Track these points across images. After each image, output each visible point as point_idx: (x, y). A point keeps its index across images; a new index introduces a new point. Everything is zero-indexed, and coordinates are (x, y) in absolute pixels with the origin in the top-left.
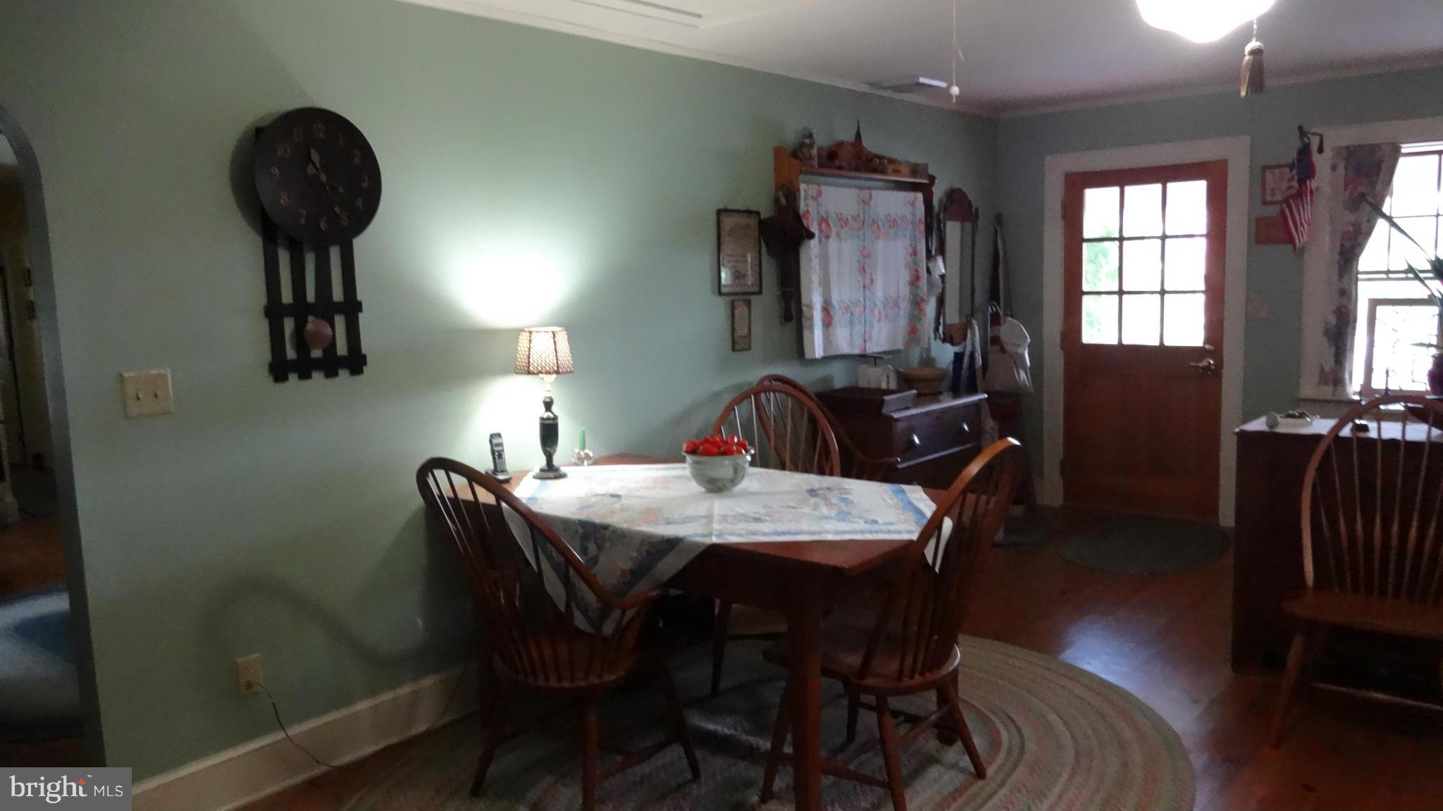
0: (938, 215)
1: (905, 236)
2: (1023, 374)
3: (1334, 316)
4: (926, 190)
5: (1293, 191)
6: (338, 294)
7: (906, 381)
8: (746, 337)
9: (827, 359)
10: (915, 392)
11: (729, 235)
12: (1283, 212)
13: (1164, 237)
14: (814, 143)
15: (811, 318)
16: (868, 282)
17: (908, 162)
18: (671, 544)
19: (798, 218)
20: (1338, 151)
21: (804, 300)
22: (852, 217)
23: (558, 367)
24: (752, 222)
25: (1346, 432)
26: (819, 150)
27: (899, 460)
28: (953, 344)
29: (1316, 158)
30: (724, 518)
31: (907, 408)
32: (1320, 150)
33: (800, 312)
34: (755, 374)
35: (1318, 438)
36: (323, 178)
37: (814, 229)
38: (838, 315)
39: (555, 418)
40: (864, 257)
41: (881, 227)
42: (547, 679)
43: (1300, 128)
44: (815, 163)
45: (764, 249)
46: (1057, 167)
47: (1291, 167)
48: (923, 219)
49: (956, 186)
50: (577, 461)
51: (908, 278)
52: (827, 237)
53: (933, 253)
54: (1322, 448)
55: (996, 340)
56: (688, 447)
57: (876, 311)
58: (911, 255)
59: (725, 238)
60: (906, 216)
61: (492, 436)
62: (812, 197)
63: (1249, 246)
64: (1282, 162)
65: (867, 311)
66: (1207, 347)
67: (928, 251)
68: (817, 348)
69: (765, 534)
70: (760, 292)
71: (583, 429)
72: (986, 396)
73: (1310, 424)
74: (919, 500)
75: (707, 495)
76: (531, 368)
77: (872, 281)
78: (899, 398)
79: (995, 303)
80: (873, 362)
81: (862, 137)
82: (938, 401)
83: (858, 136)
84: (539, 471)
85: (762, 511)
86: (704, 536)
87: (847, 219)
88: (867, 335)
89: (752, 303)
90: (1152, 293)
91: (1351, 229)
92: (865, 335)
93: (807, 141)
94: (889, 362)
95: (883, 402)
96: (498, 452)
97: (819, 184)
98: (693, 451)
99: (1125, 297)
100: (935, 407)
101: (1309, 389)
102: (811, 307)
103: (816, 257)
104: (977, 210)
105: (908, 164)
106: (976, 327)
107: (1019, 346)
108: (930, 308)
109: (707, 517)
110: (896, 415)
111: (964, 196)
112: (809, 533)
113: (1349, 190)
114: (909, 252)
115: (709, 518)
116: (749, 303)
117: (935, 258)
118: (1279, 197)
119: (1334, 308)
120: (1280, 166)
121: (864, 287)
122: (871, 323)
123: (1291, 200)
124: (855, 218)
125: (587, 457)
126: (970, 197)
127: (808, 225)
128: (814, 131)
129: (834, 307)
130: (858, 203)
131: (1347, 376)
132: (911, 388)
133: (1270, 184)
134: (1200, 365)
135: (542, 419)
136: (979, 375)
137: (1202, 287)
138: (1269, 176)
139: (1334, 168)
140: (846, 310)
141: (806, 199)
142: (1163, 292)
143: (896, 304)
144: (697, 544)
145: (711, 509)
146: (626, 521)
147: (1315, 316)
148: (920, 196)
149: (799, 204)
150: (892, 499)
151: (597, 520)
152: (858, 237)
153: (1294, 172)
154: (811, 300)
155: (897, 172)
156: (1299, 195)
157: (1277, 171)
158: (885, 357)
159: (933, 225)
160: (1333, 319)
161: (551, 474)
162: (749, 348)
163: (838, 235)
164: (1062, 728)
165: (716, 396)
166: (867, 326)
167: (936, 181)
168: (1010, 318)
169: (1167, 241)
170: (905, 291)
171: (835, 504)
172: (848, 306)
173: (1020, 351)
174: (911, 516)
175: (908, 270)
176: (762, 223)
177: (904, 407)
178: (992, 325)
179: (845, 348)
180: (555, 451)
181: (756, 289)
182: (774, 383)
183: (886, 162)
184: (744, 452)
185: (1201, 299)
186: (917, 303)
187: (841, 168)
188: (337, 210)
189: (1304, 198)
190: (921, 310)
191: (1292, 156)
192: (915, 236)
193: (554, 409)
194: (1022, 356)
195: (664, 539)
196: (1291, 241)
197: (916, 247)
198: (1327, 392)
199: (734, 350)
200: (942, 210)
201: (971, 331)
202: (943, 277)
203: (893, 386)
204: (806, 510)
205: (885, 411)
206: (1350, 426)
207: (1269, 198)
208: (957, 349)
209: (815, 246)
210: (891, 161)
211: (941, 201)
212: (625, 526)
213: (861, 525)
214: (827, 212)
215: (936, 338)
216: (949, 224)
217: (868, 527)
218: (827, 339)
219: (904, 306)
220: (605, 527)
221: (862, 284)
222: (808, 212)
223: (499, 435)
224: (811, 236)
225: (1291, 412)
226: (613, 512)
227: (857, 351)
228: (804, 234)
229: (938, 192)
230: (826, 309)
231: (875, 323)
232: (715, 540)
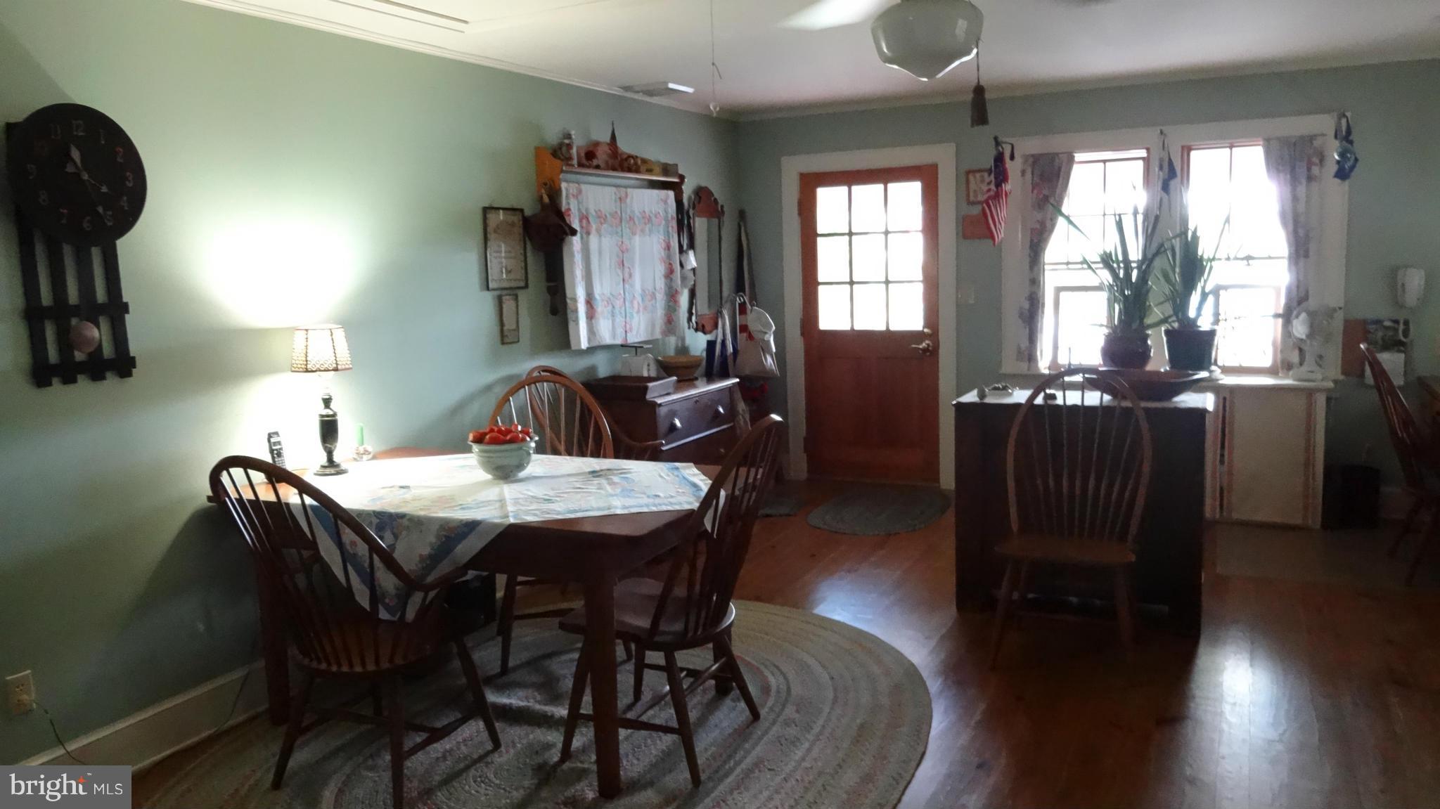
0: (688, 212)
1: (659, 232)
2: (769, 359)
3: (1028, 302)
4: (676, 188)
5: (992, 193)
6: (101, 295)
7: (666, 368)
8: (514, 330)
9: (591, 350)
10: (675, 378)
11: (495, 231)
12: (983, 210)
13: (887, 233)
14: (573, 143)
15: (576, 311)
16: (627, 276)
17: (659, 162)
18: (471, 526)
19: (561, 215)
20: (1026, 158)
21: (569, 293)
22: (610, 214)
23: (337, 364)
24: (516, 219)
25: (1039, 400)
26: (578, 148)
27: (664, 442)
28: (705, 333)
29: (1009, 164)
30: (516, 501)
31: (668, 394)
32: (1012, 158)
33: (565, 304)
34: (526, 365)
35: (1018, 406)
36: (85, 177)
37: (576, 225)
38: (600, 307)
39: (334, 415)
40: (623, 252)
41: (637, 223)
42: (351, 666)
43: (996, 139)
44: (575, 162)
45: (529, 246)
46: (793, 167)
47: (990, 171)
48: (675, 215)
49: (703, 184)
50: (355, 456)
51: (663, 272)
52: (588, 233)
53: (685, 247)
54: (1020, 417)
55: (744, 328)
56: (474, 437)
57: (635, 303)
58: (665, 249)
59: (492, 236)
60: (659, 213)
61: (270, 436)
62: (573, 195)
63: (957, 242)
64: (982, 167)
65: (627, 303)
66: (926, 330)
67: (681, 246)
68: (583, 340)
69: (559, 513)
70: (526, 286)
71: (361, 424)
72: (738, 380)
73: (1011, 394)
74: (694, 475)
75: (496, 481)
76: (309, 366)
77: (630, 275)
78: (661, 384)
79: (741, 294)
80: (634, 352)
81: (617, 138)
82: (695, 387)
83: (613, 137)
84: (319, 467)
85: (551, 493)
86: (502, 518)
87: (606, 216)
88: (628, 327)
89: (519, 298)
90: (879, 282)
91: (1038, 227)
92: (625, 326)
93: (567, 141)
94: (649, 350)
95: (646, 388)
96: (277, 450)
97: (578, 183)
98: (479, 440)
99: (855, 286)
100: (693, 392)
101: (1010, 365)
102: (575, 300)
103: (578, 252)
104: (722, 206)
105: (658, 163)
106: (727, 317)
107: (766, 333)
108: (684, 299)
109: (501, 501)
110: (659, 401)
111: (710, 193)
112: (599, 509)
113: (1035, 192)
114: (663, 247)
115: (502, 501)
116: (516, 298)
117: (686, 252)
118: (981, 198)
119: (1027, 294)
120: (980, 171)
121: (624, 280)
122: (632, 315)
123: (990, 202)
124: (613, 215)
125: (366, 452)
126: (716, 195)
127: (570, 222)
128: (573, 132)
129: (595, 299)
130: (616, 201)
131: (1038, 353)
132: (670, 376)
133: (973, 186)
134: (921, 347)
135: (322, 416)
136: (730, 361)
137: (921, 278)
138: (971, 177)
139: (1023, 173)
140: (608, 303)
141: (567, 197)
142: (887, 282)
143: (653, 296)
144: (496, 525)
145: (501, 494)
146: (421, 509)
147: (1013, 300)
148: (671, 194)
149: (561, 202)
150: (668, 475)
151: (392, 510)
152: (617, 233)
153: (992, 176)
154: (575, 294)
155: (650, 171)
156: (997, 196)
157: (978, 175)
158: (645, 346)
159: (683, 222)
160: (1026, 305)
161: (332, 471)
162: (518, 341)
163: (598, 231)
164: (820, 670)
165: (488, 388)
166: (628, 318)
167: (686, 180)
168: (756, 308)
169: (889, 236)
170: (661, 284)
171: (617, 483)
172: (609, 298)
173: (766, 337)
174: (688, 489)
175: (663, 264)
176: (526, 222)
177: (666, 392)
178: (740, 314)
179: (608, 340)
180: (335, 447)
181: (522, 284)
182: (542, 373)
183: (639, 162)
184: (528, 439)
185: (920, 288)
186: (672, 296)
187: (598, 167)
188: (100, 209)
189: (1001, 201)
190: (676, 302)
191: (990, 163)
192: (668, 232)
193: (332, 405)
194: (769, 341)
195: (463, 522)
196: (992, 237)
197: (669, 242)
198: (1023, 368)
199: (503, 343)
200: (691, 207)
201: (722, 321)
202: (694, 270)
203: (653, 374)
204: (593, 489)
205: (649, 397)
206: (1042, 395)
207: (972, 198)
208: (709, 337)
209: (577, 242)
210: (644, 161)
211: (690, 198)
212: (422, 513)
213: (645, 500)
214: (587, 210)
215: (689, 328)
216: (697, 219)
217: (651, 500)
218: (592, 332)
219: (661, 297)
220: (402, 516)
221: (622, 277)
222: (569, 209)
223: (277, 433)
224: (574, 232)
225: (997, 385)
226: (406, 502)
227: (619, 341)
228: (568, 231)
229: (688, 190)
230: (590, 302)
231: (635, 315)
232: (512, 520)
